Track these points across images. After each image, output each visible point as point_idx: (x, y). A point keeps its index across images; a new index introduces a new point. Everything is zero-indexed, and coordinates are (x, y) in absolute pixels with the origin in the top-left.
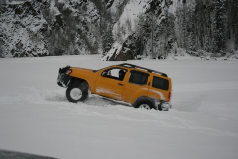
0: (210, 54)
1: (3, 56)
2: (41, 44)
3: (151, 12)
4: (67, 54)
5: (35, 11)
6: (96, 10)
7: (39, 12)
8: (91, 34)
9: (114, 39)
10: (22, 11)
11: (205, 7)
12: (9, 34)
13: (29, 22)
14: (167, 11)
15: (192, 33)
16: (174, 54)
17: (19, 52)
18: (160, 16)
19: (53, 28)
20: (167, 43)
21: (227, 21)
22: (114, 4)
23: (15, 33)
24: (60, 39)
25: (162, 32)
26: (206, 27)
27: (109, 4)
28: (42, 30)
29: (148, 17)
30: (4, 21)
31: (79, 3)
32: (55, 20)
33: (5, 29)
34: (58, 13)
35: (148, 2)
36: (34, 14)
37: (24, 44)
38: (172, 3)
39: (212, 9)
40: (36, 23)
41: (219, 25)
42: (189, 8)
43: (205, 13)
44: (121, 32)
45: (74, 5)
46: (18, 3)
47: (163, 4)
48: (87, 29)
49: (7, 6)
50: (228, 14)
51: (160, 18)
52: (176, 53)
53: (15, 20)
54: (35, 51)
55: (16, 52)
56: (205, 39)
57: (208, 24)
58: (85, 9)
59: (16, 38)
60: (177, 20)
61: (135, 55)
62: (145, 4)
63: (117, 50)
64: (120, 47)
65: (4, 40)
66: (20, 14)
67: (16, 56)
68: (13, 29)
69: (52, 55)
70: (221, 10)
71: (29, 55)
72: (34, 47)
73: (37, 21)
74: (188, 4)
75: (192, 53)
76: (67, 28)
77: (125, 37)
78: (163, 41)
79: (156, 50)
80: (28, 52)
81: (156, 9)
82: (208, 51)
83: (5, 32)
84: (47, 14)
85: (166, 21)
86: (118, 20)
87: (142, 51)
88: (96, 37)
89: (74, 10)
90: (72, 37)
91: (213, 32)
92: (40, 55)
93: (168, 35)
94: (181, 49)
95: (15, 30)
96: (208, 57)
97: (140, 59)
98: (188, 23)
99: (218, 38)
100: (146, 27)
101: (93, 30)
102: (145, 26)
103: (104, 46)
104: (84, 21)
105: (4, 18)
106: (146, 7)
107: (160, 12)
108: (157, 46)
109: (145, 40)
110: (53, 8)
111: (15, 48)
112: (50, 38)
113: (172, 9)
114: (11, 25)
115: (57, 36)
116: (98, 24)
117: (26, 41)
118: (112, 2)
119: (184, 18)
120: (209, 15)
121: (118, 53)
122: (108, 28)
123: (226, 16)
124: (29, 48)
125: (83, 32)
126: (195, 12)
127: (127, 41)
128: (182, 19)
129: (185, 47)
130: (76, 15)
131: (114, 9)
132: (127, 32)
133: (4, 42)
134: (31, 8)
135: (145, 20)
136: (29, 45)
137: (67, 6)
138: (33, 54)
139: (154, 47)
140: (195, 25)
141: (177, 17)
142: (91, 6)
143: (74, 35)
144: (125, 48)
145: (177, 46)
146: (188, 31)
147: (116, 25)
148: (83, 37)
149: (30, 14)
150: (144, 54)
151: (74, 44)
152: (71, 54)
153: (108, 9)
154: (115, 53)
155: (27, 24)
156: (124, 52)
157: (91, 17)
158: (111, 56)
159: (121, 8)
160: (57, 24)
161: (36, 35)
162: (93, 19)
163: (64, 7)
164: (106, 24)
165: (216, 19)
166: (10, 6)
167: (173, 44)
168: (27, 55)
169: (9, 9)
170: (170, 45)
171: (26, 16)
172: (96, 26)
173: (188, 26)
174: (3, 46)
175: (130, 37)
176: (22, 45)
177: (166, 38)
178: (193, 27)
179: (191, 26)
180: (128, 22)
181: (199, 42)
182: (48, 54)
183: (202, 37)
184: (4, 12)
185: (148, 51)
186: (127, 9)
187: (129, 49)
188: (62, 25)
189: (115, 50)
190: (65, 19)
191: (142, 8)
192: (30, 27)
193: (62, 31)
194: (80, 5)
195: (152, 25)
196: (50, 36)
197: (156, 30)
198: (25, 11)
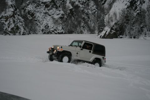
1: (37, 33)
2: (60, 26)
3: (130, 8)
4: (75, 33)
5: (57, 6)
6: (95, 6)
7: (59, 6)
8: (91, 21)
9: (106, 25)
10: (50, 6)
12: (41, 20)
13: (53, 13)
14: (141, 8)
16: (144, 36)
17: (47, 31)
18: (136, 10)
19: (68, 17)
20: (140, 28)
22: (106, 3)
23: (44, 19)
24: (72, 24)
25: (137, 21)
27: (103, 2)
28: (61, 18)
29: (128, 11)
30: (38, 11)
31: (85, 1)
32: (69, 12)
33: (39, 17)
34: (71, 7)
35: (129, 1)
36: (57, 8)
37: (50, 26)
38: (144, 2)
40: (57, 13)
44: (110, 20)
45: (81, 2)
46: (47, 1)
47: (139, 3)
48: (89, 18)
49: (41, 3)
51: (136, 12)
52: (146, 35)
53: (44, 11)
54: (56, 31)
55: (44, 31)
58: (88, 5)
59: (45, 22)
60: (147, 13)
61: (119, 35)
62: (126, 2)
63: (107, 31)
64: (109, 30)
65: (38, 23)
66: (48, 7)
67: (45, 33)
68: (44, 17)
69: (66, 34)
72: (55, 28)
73: (58, 12)
76: (77, 16)
77: (112, 24)
78: (138, 27)
79: (132, 32)
80: (52, 31)
81: (133, 6)
83: (38, 18)
84: (64, 8)
85: (140, 14)
86: (108, 12)
87: (123, 33)
88: (94, 23)
89: (81, 6)
90: (79, 23)
92: (59, 33)
93: (141, 23)
94: (149, 32)
95: (45, 17)
97: (121, 38)
100: (127, 18)
101: (93, 18)
102: (126, 17)
103: (99, 29)
104: (87, 13)
106: (127, 5)
107: (136, 8)
108: (133, 30)
109: (125, 26)
110: (68, 4)
111: (44, 28)
112: (66, 23)
113: (145, 6)
114: (42, 14)
115: (70, 22)
116: (96, 15)
117: (51, 24)
118: (105, 1)
121: (107, 33)
122: (102, 18)
124: (52, 29)
125: (86, 20)
127: (113, 26)
130: (82, 9)
131: (106, 5)
132: (114, 20)
133: (38, 24)
134: (55, 4)
135: (126, 13)
136: (52, 27)
137: (77, 3)
138: (55, 33)
139: (131, 30)
142: (92, 3)
143: (81, 21)
144: (112, 31)
145: (146, 30)
147: (107, 16)
148: (86, 23)
149: (54, 8)
150: (125, 34)
151: (80, 27)
152: (78, 33)
153: (103, 6)
154: (105, 33)
155: (52, 13)
156: (112, 33)
157: (92, 10)
158: (103, 35)
159: (111, 5)
160: (70, 15)
161: (57, 21)
162: (93, 12)
163: (75, 4)
166: (42, 3)
167: (144, 29)
168: (51, 33)
169: (42, 4)
170: (142, 30)
171: (52, 9)
172: (95, 16)
174: (37, 27)
175: (116, 24)
176: (49, 27)
177: (139, 25)
180: (115, 14)
182: (64, 33)
184: (38, 6)
185: (127, 33)
186: (114, 6)
187: (115, 31)
188: (73, 15)
189: (105, 31)
190: (75, 11)
191: (124, 5)
192: (54, 16)
193: (73, 19)
194: (85, 3)
195: (131, 16)
196: (65, 21)
197: (133, 19)
198: (51, 6)
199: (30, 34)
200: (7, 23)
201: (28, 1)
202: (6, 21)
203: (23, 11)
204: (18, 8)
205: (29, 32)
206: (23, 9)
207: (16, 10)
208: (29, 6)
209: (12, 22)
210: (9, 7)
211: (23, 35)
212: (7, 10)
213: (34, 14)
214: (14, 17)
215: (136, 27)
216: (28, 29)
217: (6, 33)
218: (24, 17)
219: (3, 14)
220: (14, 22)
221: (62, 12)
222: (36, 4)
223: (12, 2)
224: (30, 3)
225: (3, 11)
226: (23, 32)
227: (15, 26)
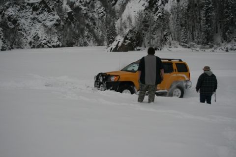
0: (200, 46)
1: (22, 47)
2: (54, 37)
3: (149, 10)
4: (77, 45)
5: (50, 8)
6: (102, 8)
7: (53, 9)
8: (98, 28)
9: (117, 33)
10: (39, 9)
11: (196, 5)
12: (28, 28)
13: (45, 18)
14: (163, 9)
15: (184, 28)
16: (168, 46)
17: (36, 44)
18: (157, 13)
19: (65, 23)
20: (163, 36)
21: (215, 18)
22: (118, 3)
23: (32, 28)
24: (72, 33)
25: (158, 26)
26: (197, 22)
27: (114, 2)
28: (56, 25)
29: (147, 14)
30: (23, 17)
31: (88, 1)
32: (67, 17)
33: (24, 24)
34: (70, 10)
35: (147, 1)
36: (49, 11)
38: (167, 2)
39: (202, 7)
40: (50, 19)
41: (208, 21)
42: (182, 6)
43: (196, 11)
44: (123, 27)
45: (83, 3)
46: (35, 1)
47: (160, 3)
48: (94, 24)
49: (26, 4)
50: (216, 11)
51: (157, 15)
52: (170, 45)
53: (32, 16)
54: (50, 43)
55: (33, 44)
56: (196, 33)
57: (198, 20)
58: (93, 6)
59: (33, 32)
60: (171, 16)
61: (135, 47)
62: (144, 2)
63: (119, 42)
64: (122, 40)
65: (23, 33)
66: (36, 11)
67: (34, 47)
68: (31, 24)
69: (64, 47)
70: (210, 8)
71: (45, 46)
72: (48, 39)
73: (51, 17)
74: (181, 3)
75: (184, 45)
76: (78, 23)
77: (126, 31)
78: (160, 34)
79: (153, 42)
80: (44, 43)
81: (154, 7)
82: (198, 43)
83: (24, 27)
84: (60, 11)
85: (162, 17)
86: (120, 16)
87: (141, 43)
88: (102, 31)
89: (83, 8)
90: (82, 31)
91: (203, 27)
92: (54, 46)
93: (164, 29)
94: (175, 42)
95: (33, 25)
96: (198, 49)
97: (139, 50)
98: (181, 19)
99: (207, 32)
100: (145, 23)
101: (100, 25)
102: (144, 22)
103: (108, 38)
104: (92, 17)
105: (23, 14)
106: (145, 5)
107: (157, 9)
108: (154, 39)
109: (143, 34)
110: (65, 5)
111: (33, 40)
112: (63, 32)
113: (168, 7)
114: (29, 20)
115: (68, 30)
116: (104, 20)
117: (42, 34)
118: (116, 1)
119: (178, 15)
120: (200, 12)
121: (120, 44)
122: (112, 23)
123: (214, 14)
124: (44, 40)
125: (91, 27)
126: (187, 10)
127: (128, 35)
128: (176, 16)
129: (179, 40)
130: (85, 12)
131: (117, 7)
132: (128, 27)
133: (23, 35)
134: (46, 6)
135: (144, 16)
136: (44, 38)
137: (77, 4)
138: (48, 46)
139: (151, 40)
140: (187, 21)
141: (172, 14)
142: (98, 4)
143: (83, 29)
144: (126, 41)
145: (171, 39)
146: (181, 26)
147: (119, 21)
148: (91, 31)
149: (45, 11)
150: (143, 46)
151: (83, 37)
152: (81, 46)
153: (113, 7)
154: (117, 45)
156: (126, 44)
157: (98, 14)
158: (114, 47)
159: (123, 7)
160: (69, 20)
161: (50, 29)
162: (100, 16)
163: (74, 5)
164: (110, 20)
165: (206, 16)
166: (28, 4)
167: (168, 37)
168: (43, 47)
169: (28, 7)
170: (165, 38)
171: (42, 13)
172: (103, 21)
173: (181, 22)
174: (22, 39)
175: (131, 31)
176: (39, 38)
177: (162, 32)
178: (186, 23)
179: (183, 22)
180: (129, 18)
181: (191, 36)
182: (61, 46)
183: (193, 32)
184: (23, 9)
185: (146, 43)
186: (128, 7)
187: (129, 42)
188: (73, 20)
189: (117, 42)
190: (76, 15)
191: (141, 6)
192: (45, 22)
193: (73, 26)
194: (89, 3)
195: (150, 21)
196: (62, 30)
197: (153, 25)
199: (13, 48)
201: (8, 3)
205: (11, 46)
208: (9, 9)
211: (2, 50)
213: (17, 20)
215: (158, 36)
216: (9, 42)
218: (4, 25)
221: (57, 17)
222: (19, 6)
224: (10, 4)
226: (3, 47)
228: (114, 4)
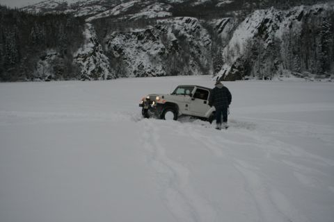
0: (315, 75)
1: (127, 76)
2: (159, 66)
3: (258, 37)
4: (181, 74)
5: (154, 37)
6: (208, 36)
7: (158, 38)
8: (203, 57)
9: (224, 62)
10: (144, 38)
11: (310, 31)
12: (133, 57)
13: (149, 47)
14: (273, 36)
15: (297, 55)
16: (279, 75)
17: (141, 73)
18: (267, 40)
19: (170, 52)
20: (273, 65)
21: (332, 45)
22: (224, 30)
23: (137, 57)
24: (176, 61)
25: (268, 54)
26: (312, 50)
27: (220, 29)
28: (160, 54)
29: (256, 41)
30: (128, 46)
31: (193, 29)
32: (172, 45)
33: (129, 53)
34: (175, 38)
35: (256, 27)
36: (154, 40)
37: (145, 66)
38: (278, 28)
39: (318, 33)
40: (155, 48)
41: (323, 48)
42: (295, 32)
43: (311, 37)
44: (230, 55)
45: (188, 31)
46: (140, 30)
47: (270, 29)
48: (199, 52)
49: (132, 33)
51: (267, 42)
52: (281, 74)
53: (137, 45)
54: (154, 72)
55: (138, 73)
56: (311, 61)
57: (313, 47)
58: (198, 34)
59: (138, 61)
60: (283, 43)
61: (243, 76)
62: (253, 29)
63: (226, 71)
64: (229, 68)
65: (128, 62)
66: (141, 40)
67: (138, 76)
69: (169, 75)
70: (326, 34)
71: (149, 75)
72: (153, 68)
73: (156, 46)
74: (294, 29)
75: (297, 75)
76: (182, 51)
77: (234, 59)
78: (270, 63)
79: (262, 71)
80: (148, 72)
81: (263, 34)
82: (313, 72)
84: (165, 39)
85: (272, 45)
86: (228, 44)
87: (250, 72)
88: (207, 59)
89: (188, 36)
90: (187, 60)
91: (318, 54)
92: (158, 75)
93: (274, 57)
94: (287, 71)
95: (137, 53)
96: (312, 79)
97: (247, 79)
98: (293, 46)
99: (323, 60)
100: (254, 51)
101: (205, 53)
102: (253, 49)
103: (215, 67)
104: (197, 45)
105: (128, 44)
106: (254, 32)
107: (267, 36)
108: (264, 68)
109: (252, 63)
110: (170, 34)
111: (137, 69)
112: (167, 60)
113: (279, 34)
114: (134, 49)
115: (173, 59)
116: (210, 48)
117: (146, 63)
118: (222, 28)
120: (315, 39)
121: (227, 73)
122: (218, 51)
124: (149, 69)
125: (196, 55)
126: (301, 36)
127: (235, 63)
128: (289, 43)
129: (291, 69)
130: (190, 40)
131: (224, 34)
132: (235, 55)
133: (128, 64)
134: (151, 35)
135: (253, 43)
136: (148, 66)
137: (182, 32)
138: (152, 75)
139: (261, 68)
140: (301, 48)
141: (283, 41)
142: (204, 32)
143: (188, 57)
144: (234, 69)
145: (282, 67)
146: (294, 54)
147: (226, 49)
148: (196, 60)
149: (150, 40)
150: (252, 75)
151: (188, 66)
152: (185, 75)
153: (219, 35)
154: (224, 74)
156: (233, 73)
158: (220, 76)
159: (230, 34)
160: (173, 48)
161: (155, 58)
162: (206, 43)
163: (179, 33)
164: (216, 49)
165: (322, 42)
166: (134, 33)
167: (279, 66)
168: (147, 76)
169: (133, 36)
170: (276, 67)
171: (147, 42)
172: (208, 49)
173: (293, 49)
174: (127, 67)
175: (238, 59)
176: (143, 67)
177: (272, 60)
178: (299, 51)
179: (296, 50)
180: (237, 46)
181: (304, 64)
182: (165, 74)
183: (307, 60)
185: (255, 72)
186: (236, 34)
188: (177, 49)
189: (224, 71)
191: (250, 32)
192: (150, 51)
193: (178, 54)
194: (194, 31)
195: (260, 48)
197: (263, 53)
198: (146, 38)
199: (118, 77)
200: (85, 64)
201: (114, 33)
202: (84, 61)
203: (107, 46)
204: (100, 42)
205: (116, 75)
206: (107, 43)
207: (97, 45)
208: (116, 39)
209: (92, 63)
210: (88, 42)
211: (108, 79)
212: (85, 46)
213: (123, 49)
214: (95, 55)
215: (268, 64)
216: (114, 71)
217: (84, 78)
218: (109, 55)
219: (80, 51)
220: (95, 61)
222: (124, 36)
223: (91, 34)
225: (79, 47)
226: (109, 76)
227: (97, 67)
228: (220, 32)
